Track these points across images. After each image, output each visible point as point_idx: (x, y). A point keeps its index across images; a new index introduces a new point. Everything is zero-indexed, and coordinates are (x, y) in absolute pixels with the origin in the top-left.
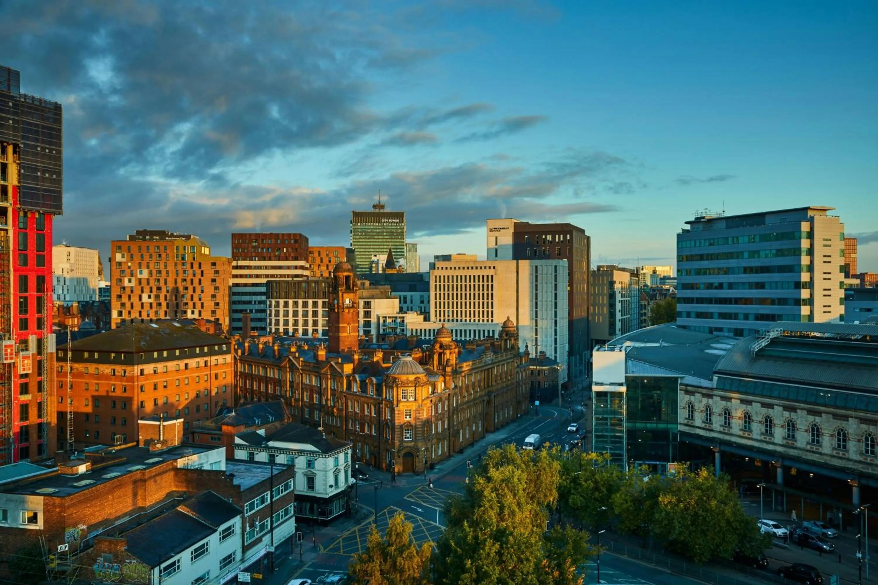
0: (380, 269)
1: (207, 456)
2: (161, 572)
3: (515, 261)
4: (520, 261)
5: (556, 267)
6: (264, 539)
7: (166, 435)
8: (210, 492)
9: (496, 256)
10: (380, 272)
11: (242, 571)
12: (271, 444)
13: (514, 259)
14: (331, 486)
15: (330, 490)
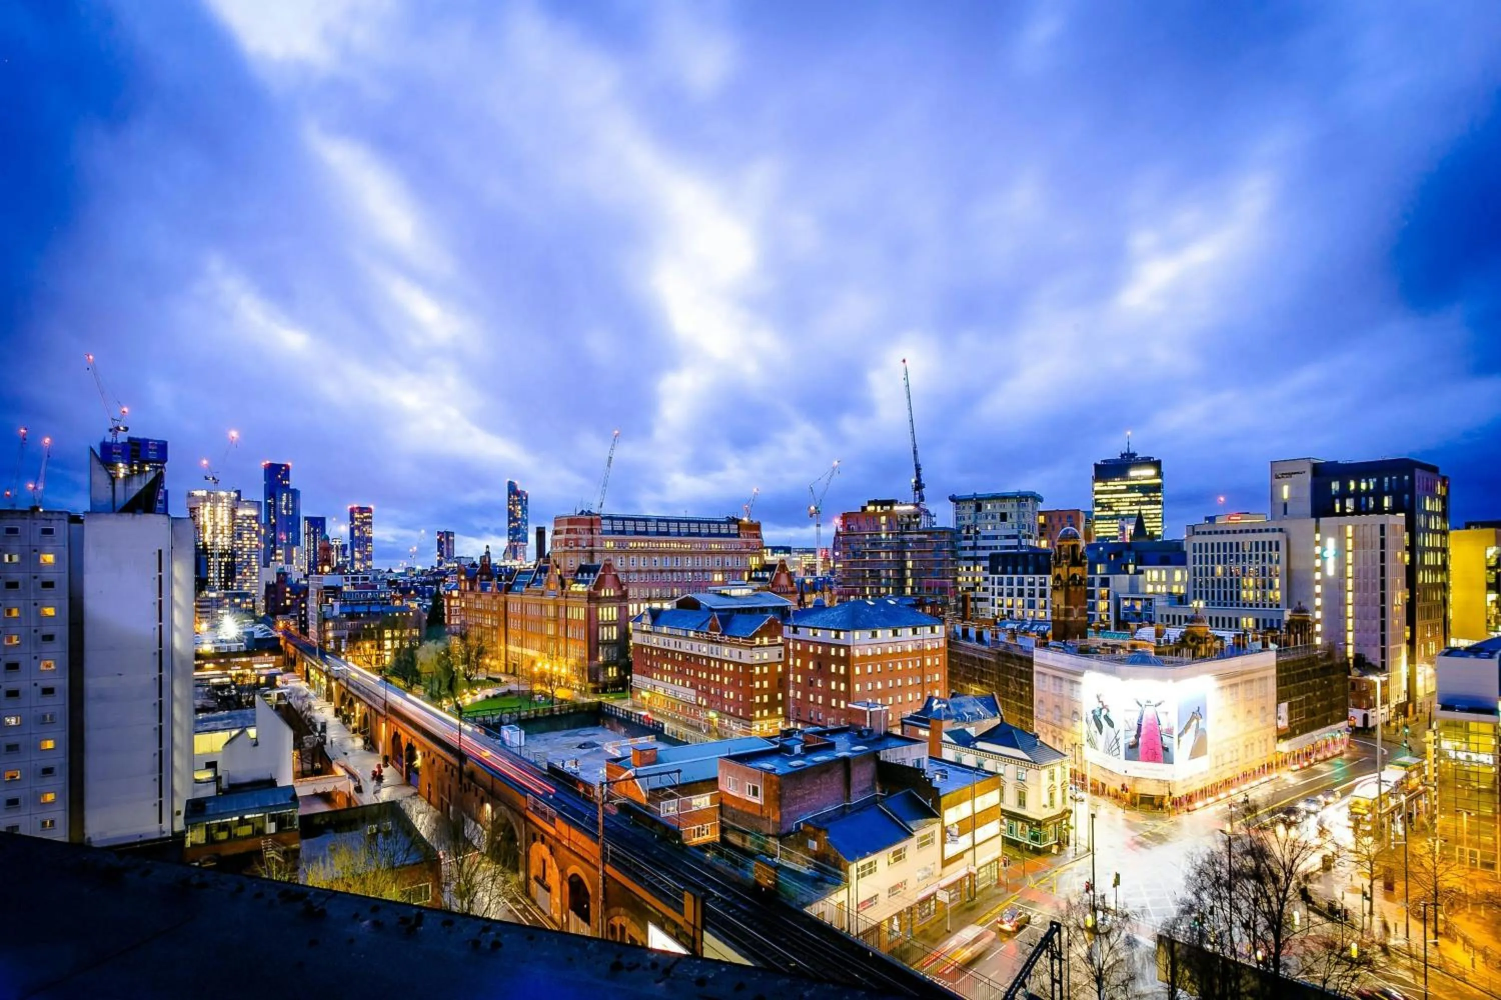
0: (1128, 537)
1: (909, 749)
2: (858, 870)
3: (1314, 520)
4: (1322, 519)
5: (1382, 527)
6: (965, 855)
7: (873, 723)
8: (909, 792)
9: (1285, 513)
10: (1128, 541)
11: (942, 889)
12: (979, 745)
13: (1313, 516)
14: (1045, 806)
15: (1045, 810)
